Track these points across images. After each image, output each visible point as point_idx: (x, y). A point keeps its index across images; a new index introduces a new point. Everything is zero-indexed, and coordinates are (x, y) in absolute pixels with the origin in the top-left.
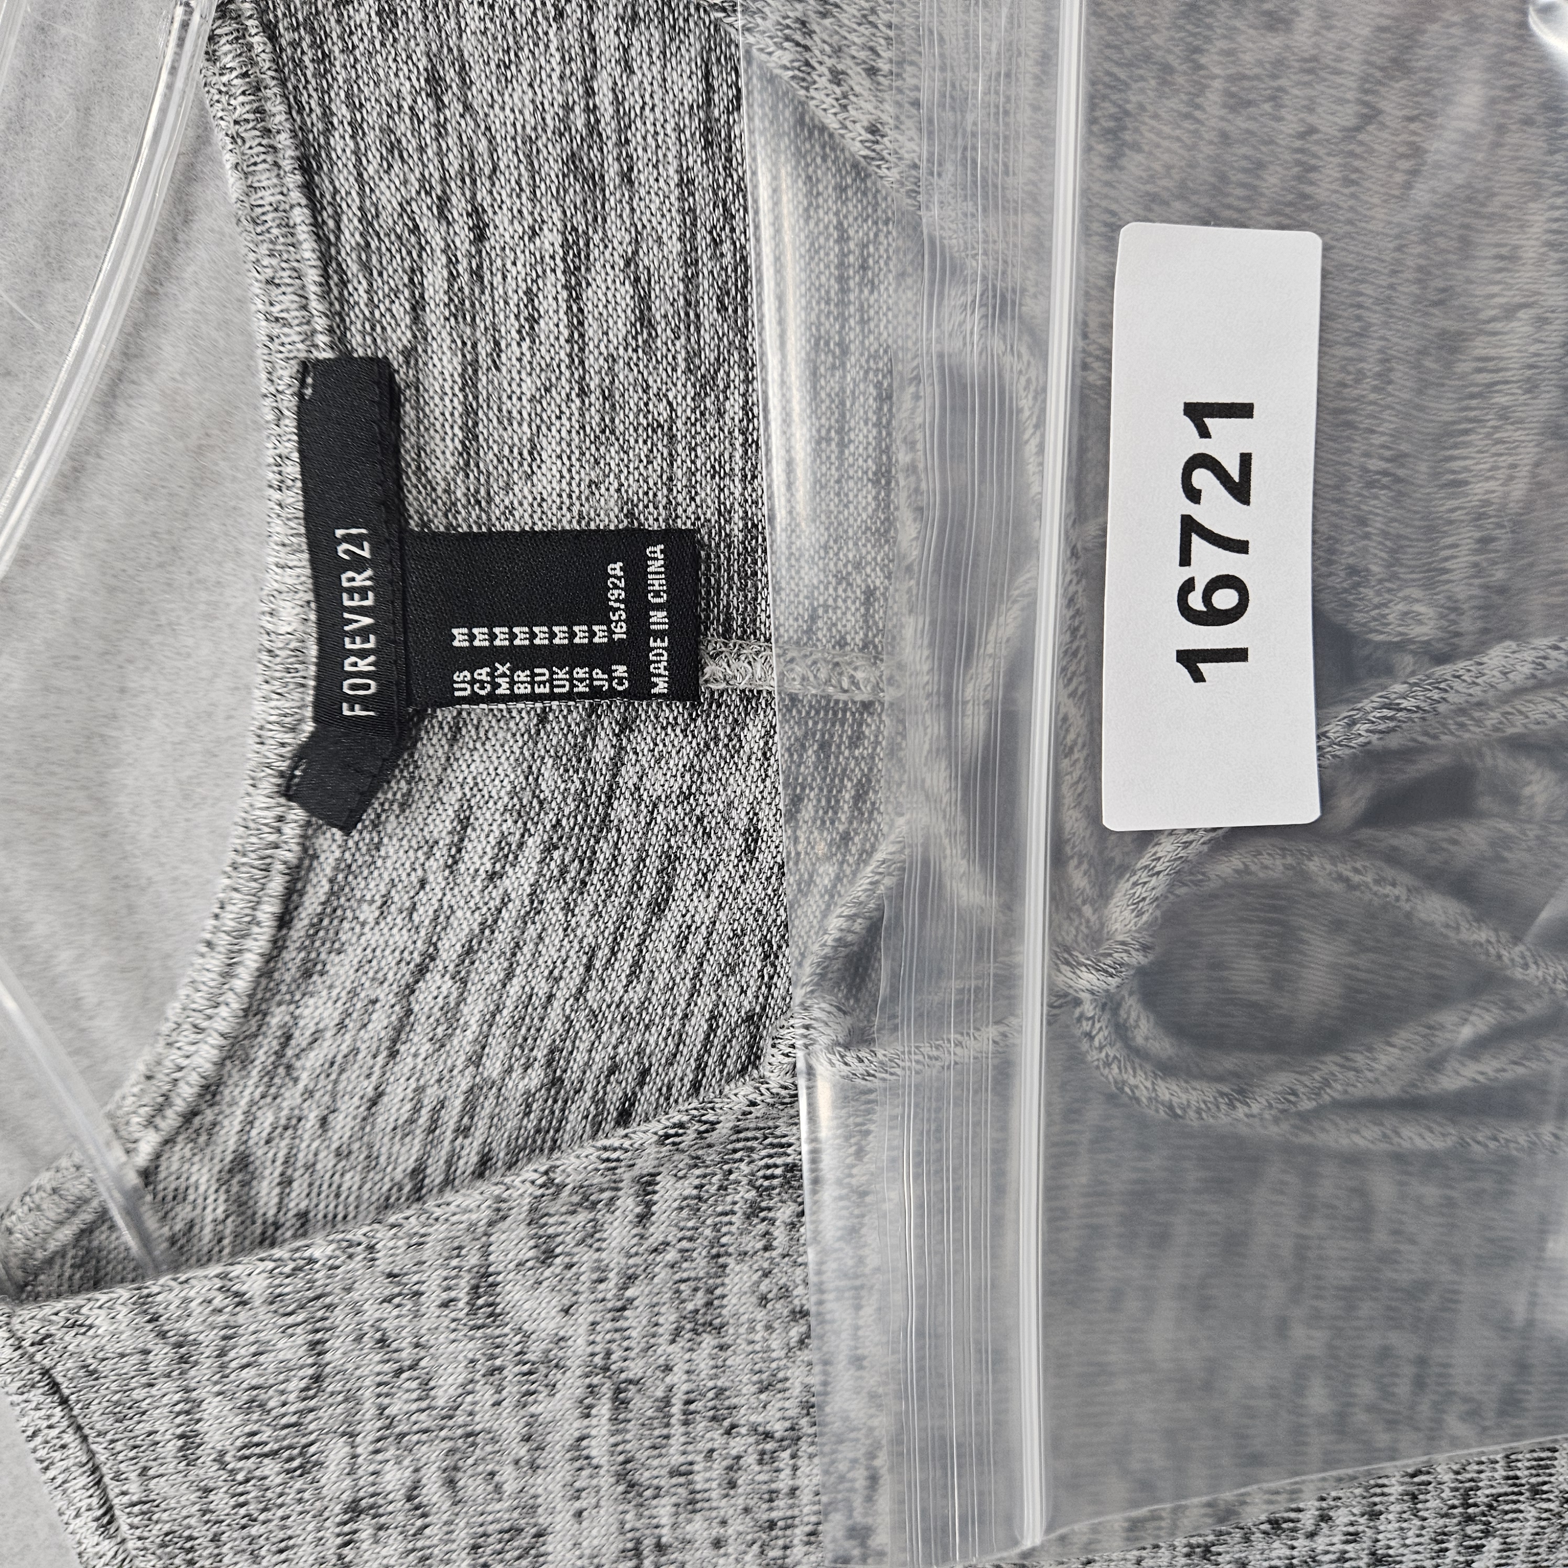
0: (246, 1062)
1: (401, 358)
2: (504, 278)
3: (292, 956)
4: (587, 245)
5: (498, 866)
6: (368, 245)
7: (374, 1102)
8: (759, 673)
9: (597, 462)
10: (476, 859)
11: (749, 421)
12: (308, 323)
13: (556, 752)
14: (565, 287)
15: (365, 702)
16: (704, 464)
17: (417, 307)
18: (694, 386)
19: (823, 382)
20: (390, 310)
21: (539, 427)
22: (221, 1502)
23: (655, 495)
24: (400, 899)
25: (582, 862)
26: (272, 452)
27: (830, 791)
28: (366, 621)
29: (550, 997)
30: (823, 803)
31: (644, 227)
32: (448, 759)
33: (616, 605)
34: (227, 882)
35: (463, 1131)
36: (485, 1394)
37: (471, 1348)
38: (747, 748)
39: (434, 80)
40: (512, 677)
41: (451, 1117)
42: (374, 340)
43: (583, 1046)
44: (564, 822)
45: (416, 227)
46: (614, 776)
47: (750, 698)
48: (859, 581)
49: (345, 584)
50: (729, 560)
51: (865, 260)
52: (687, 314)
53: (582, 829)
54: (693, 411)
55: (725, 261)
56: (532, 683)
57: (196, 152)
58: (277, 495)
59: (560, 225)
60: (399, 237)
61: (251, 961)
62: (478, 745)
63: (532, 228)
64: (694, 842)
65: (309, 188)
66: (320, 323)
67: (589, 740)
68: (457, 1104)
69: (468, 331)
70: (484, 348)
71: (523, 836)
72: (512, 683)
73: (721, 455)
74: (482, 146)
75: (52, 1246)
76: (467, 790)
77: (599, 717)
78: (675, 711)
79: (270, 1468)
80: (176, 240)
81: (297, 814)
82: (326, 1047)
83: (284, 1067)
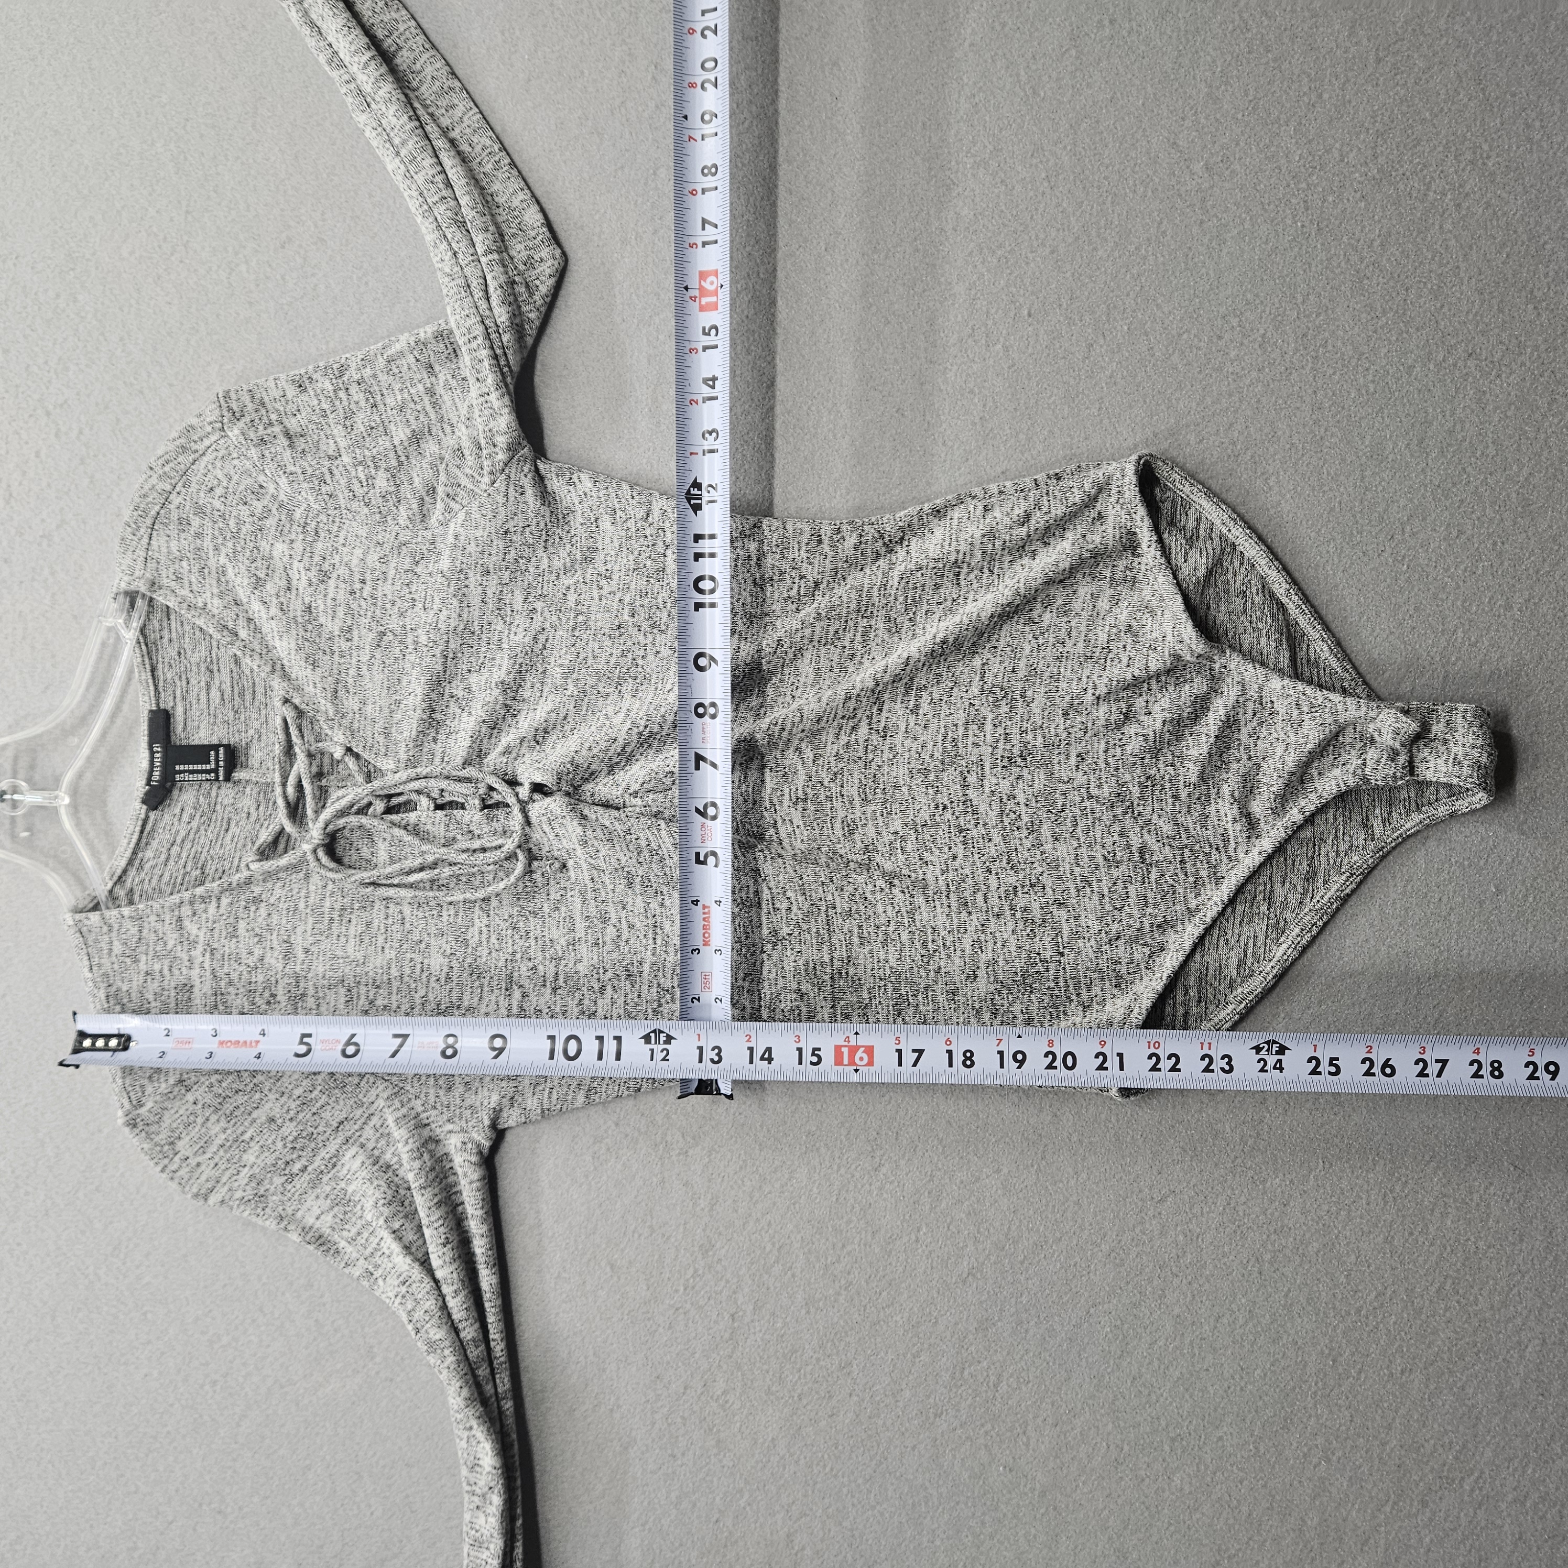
3: (144, 840)
22: (116, 967)
28: (159, 764)
33: (212, 760)
36: (179, 948)
37: (176, 935)
39: (179, 653)
41: (179, 880)
47: (247, 782)
49: (155, 756)
56: (193, 778)
61: (134, 841)
65: (153, 675)
68: (180, 877)
72: (189, 778)
78: (229, 785)
79: (128, 960)
81: (145, 807)
82: (151, 863)
83: (141, 867)
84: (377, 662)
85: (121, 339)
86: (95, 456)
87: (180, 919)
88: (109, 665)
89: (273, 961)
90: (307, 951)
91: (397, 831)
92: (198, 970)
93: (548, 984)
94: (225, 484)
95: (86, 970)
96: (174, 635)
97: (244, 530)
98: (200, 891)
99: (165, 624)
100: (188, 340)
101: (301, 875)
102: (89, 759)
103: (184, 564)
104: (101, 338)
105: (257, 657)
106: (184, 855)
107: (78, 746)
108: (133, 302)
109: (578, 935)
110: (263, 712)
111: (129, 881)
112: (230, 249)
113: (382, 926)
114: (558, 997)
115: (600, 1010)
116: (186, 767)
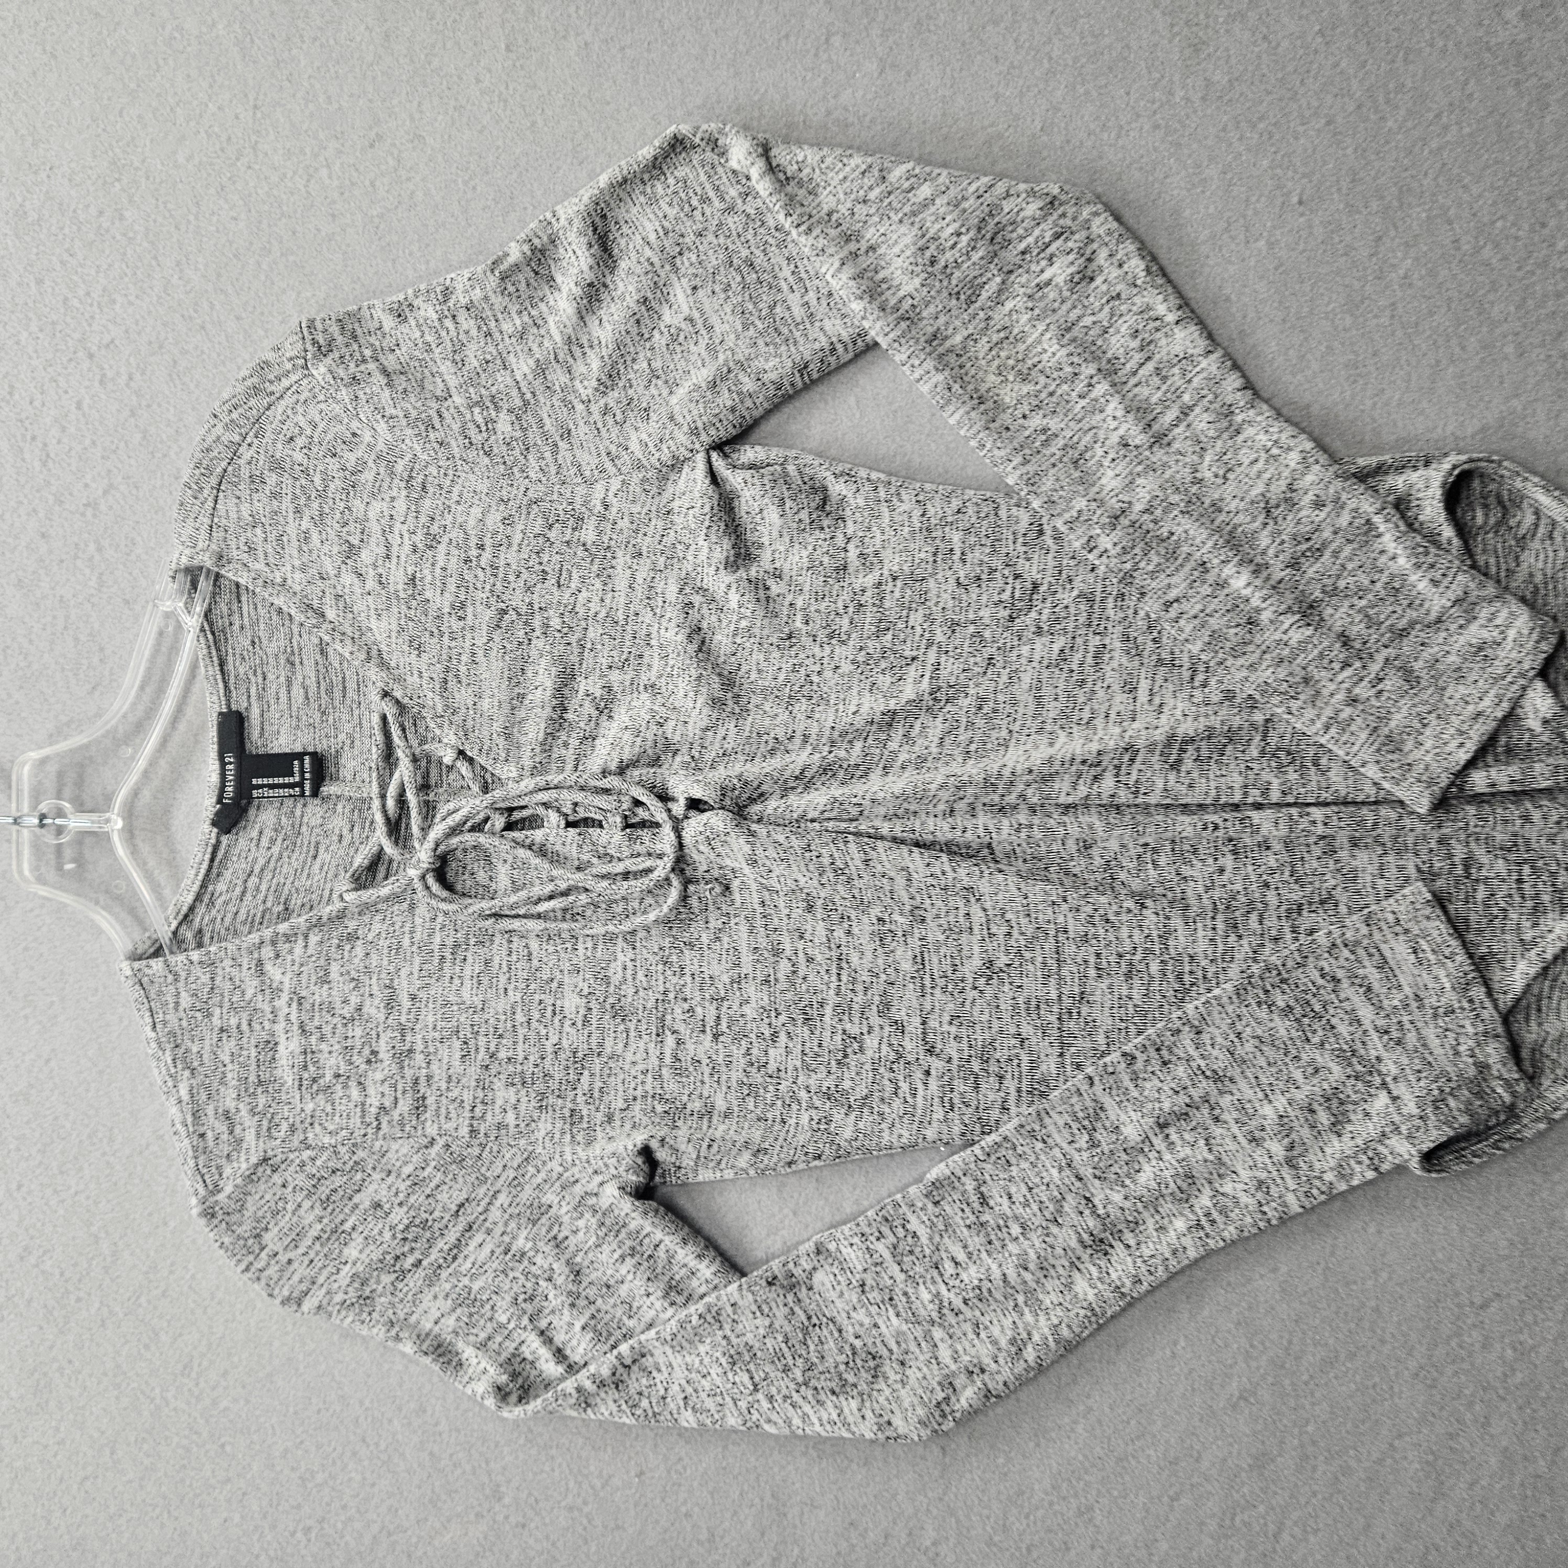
3: (215, 871)
15: (230, 798)
22: (184, 1023)
28: (232, 777)
33: (296, 772)
36: (260, 998)
37: (255, 983)
39: (253, 643)
40: (268, 792)
41: (257, 919)
47: (338, 797)
49: (227, 768)
56: (275, 794)
61: (203, 871)
65: (222, 671)
68: (259, 915)
78: (317, 801)
79: (198, 1015)
81: (215, 830)
82: (223, 898)
83: (212, 903)
84: (495, 646)
85: (178, 264)
86: (149, 406)
87: (260, 963)
88: (169, 660)
89: (373, 1011)
90: (413, 998)
91: (522, 853)
92: (283, 1024)
93: (708, 1029)
94: (309, 432)
95: (148, 1028)
96: (246, 620)
97: (332, 486)
98: (283, 927)
99: (235, 607)
100: (259, 264)
101: (405, 905)
102: (146, 774)
103: (258, 531)
104: (154, 263)
105: (348, 642)
106: (263, 887)
107: (132, 758)
108: (191, 218)
109: (744, 971)
110: (356, 712)
111: (198, 920)
112: (308, 150)
113: (504, 964)
114: (720, 1046)
115: (772, 1062)
116: (265, 781)
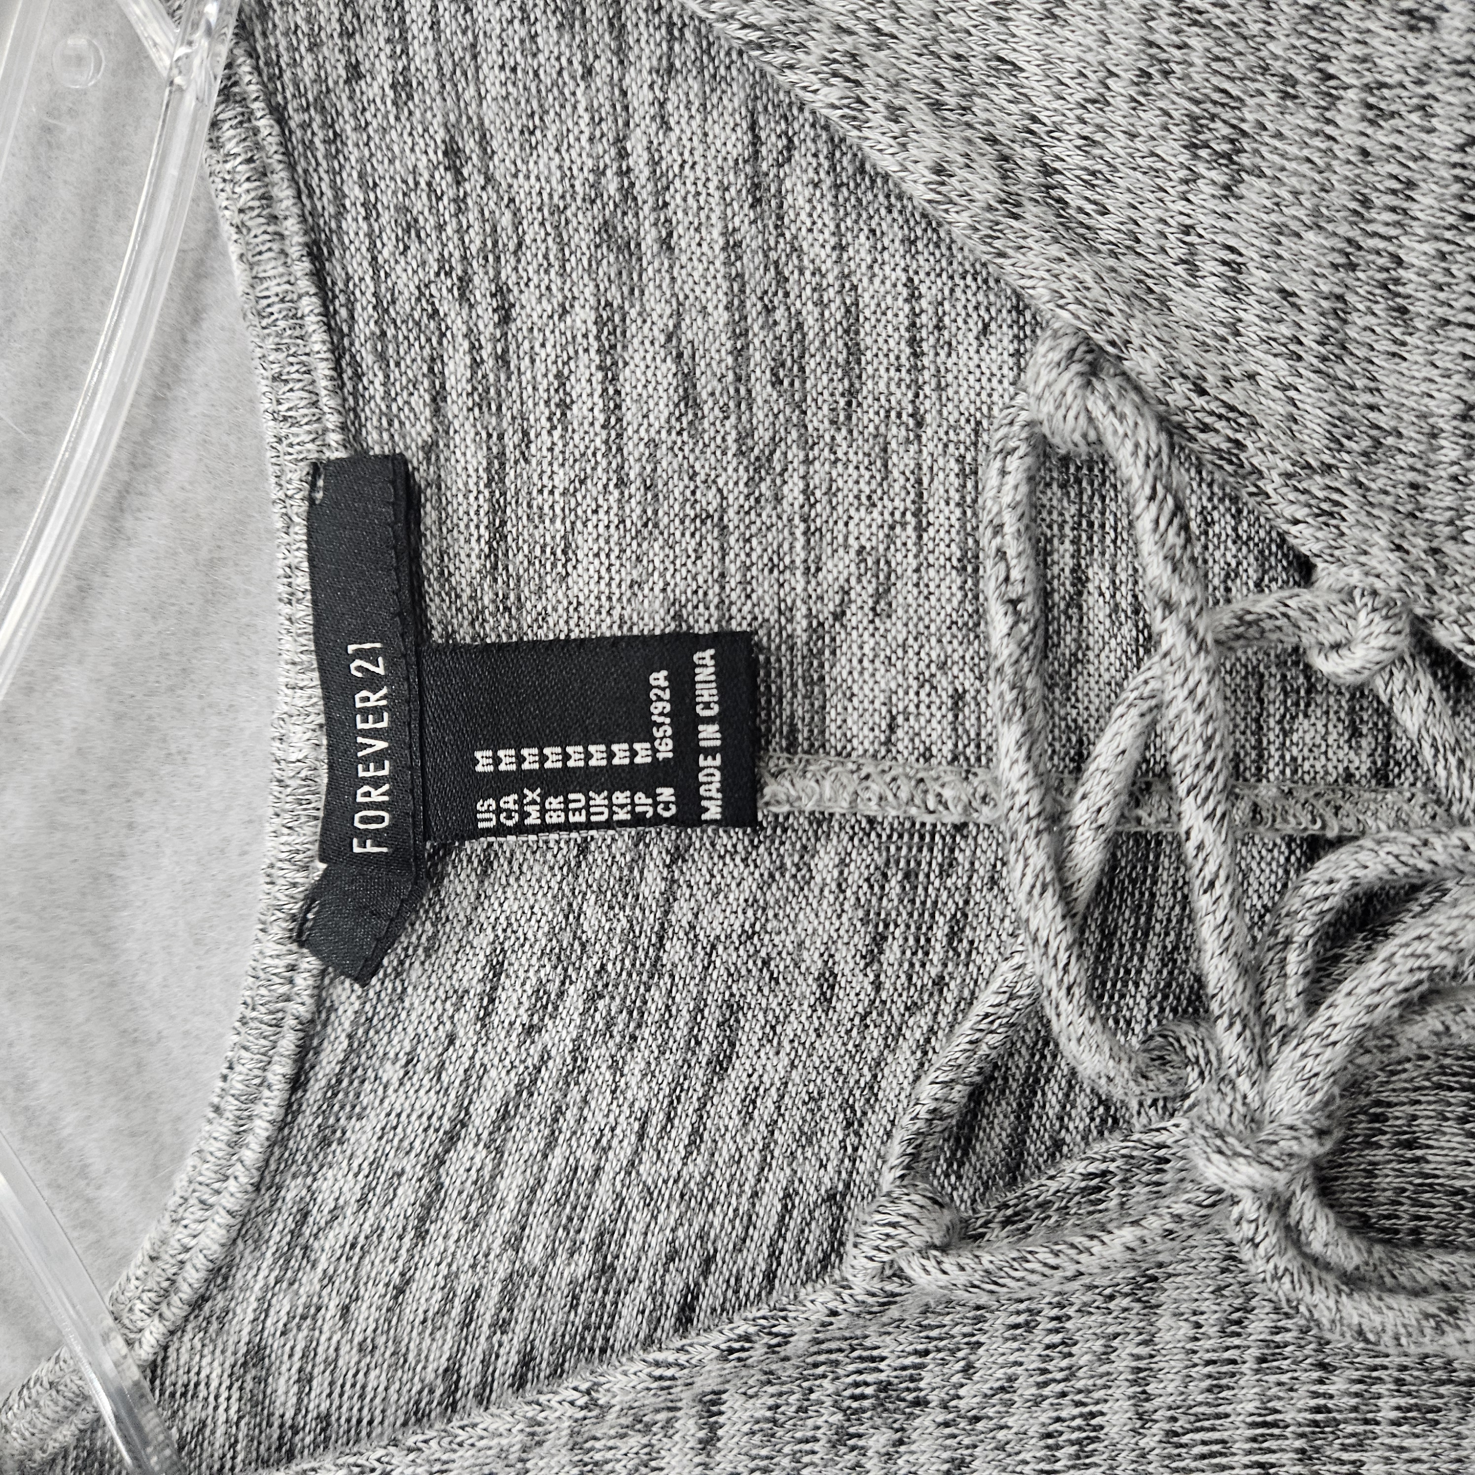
0: (259, 1241)
1: (421, 455)
2: (533, 361)
3: (307, 1121)
4: (623, 320)
5: (536, 1018)
6: (384, 334)
7: (400, 1291)
8: (828, 793)
9: (639, 560)
10: (511, 1010)
11: (812, 506)
12: (319, 420)
13: (600, 887)
14: (599, 368)
15: (377, 837)
16: (761, 557)
17: (438, 398)
18: (747, 469)
19: (895, 458)
20: (407, 403)
21: (573, 523)
23: (706, 594)
24: (427, 1056)
25: (630, 1013)
26: (282, 563)
27: (919, 928)
28: (381, 745)
29: (598, 1170)
30: (911, 941)
31: (687, 297)
32: (478, 897)
33: (660, 720)
34: (236, 1038)
35: (502, 1326)
38: (818, 879)
40: (542, 804)
42: (392, 436)
43: (637, 1228)
44: (610, 967)
45: (436, 311)
46: (666, 913)
48: (945, 684)
49: (359, 705)
50: (791, 663)
51: (941, 320)
52: (737, 391)
53: (630, 975)
54: (747, 497)
55: (778, 330)
56: (566, 811)
57: (206, 247)
58: (287, 610)
59: (593, 301)
60: (418, 324)
62: (512, 880)
63: (562, 306)
64: (760, 989)
65: (319, 276)
66: (332, 420)
67: (636, 872)
69: (494, 421)
70: (511, 440)
71: (563, 983)
72: (543, 811)
73: (780, 546)
74: (506, 219)
75: (52, 1446)
76: (500, 932)
77: (647, 846)
80: (185, 341)
81: (310, 963)
116: (531, 759)
